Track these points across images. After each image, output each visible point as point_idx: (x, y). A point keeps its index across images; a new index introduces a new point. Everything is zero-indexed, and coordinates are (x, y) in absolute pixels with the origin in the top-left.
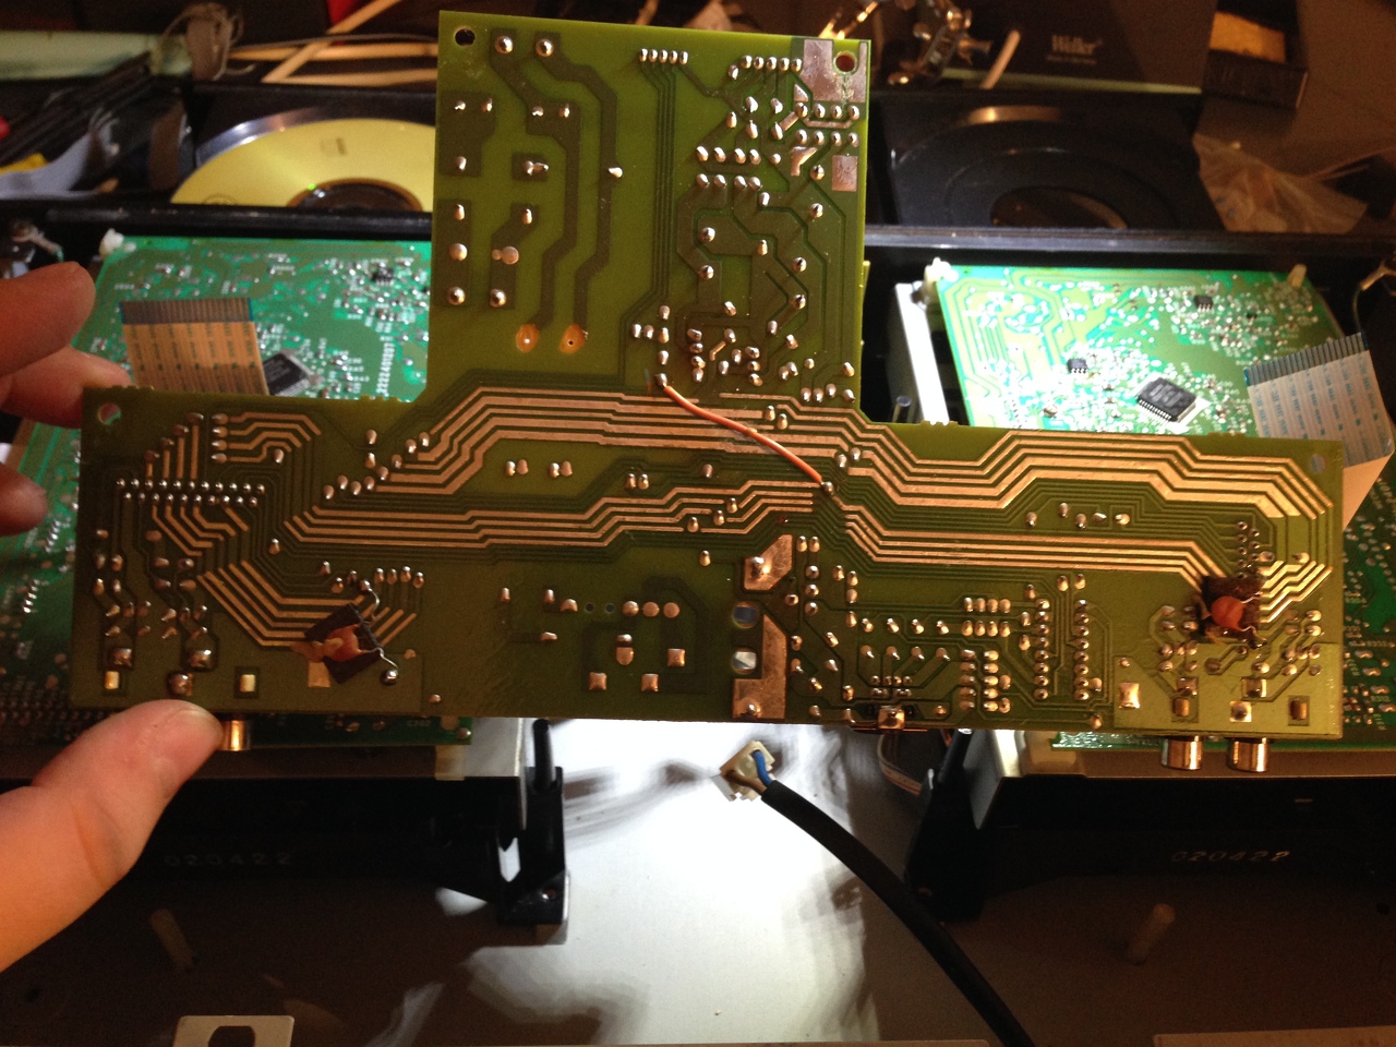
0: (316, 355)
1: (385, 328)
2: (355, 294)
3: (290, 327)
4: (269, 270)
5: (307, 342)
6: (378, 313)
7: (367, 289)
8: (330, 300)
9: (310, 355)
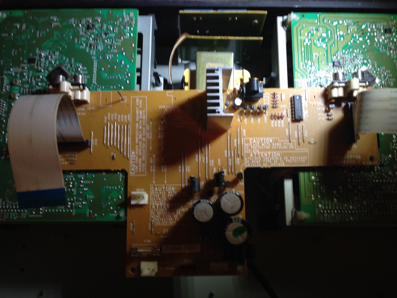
0: (71, 66)
1: (93, 52)
2: (82, 36)
3: (61, 52)
4: (51, 25)
5: (68, 60)
6: (91, 45)
7: (86, 33)
8: (74, 39)
9: (69, 66)
